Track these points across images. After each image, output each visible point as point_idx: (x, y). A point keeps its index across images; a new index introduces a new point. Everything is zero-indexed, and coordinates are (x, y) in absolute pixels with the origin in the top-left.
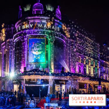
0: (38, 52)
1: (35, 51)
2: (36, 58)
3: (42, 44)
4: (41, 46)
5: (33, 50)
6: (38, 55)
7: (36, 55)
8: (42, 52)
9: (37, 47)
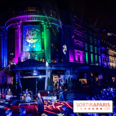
0: (33, 40)
1: (30, 39)
2: (31, 46)
3: (37, 31)
4: (36, 34)
5: (28, 38)
6: (33, 44)
7: (30, 43)
8: (38, 40)
9: (32, 35)
